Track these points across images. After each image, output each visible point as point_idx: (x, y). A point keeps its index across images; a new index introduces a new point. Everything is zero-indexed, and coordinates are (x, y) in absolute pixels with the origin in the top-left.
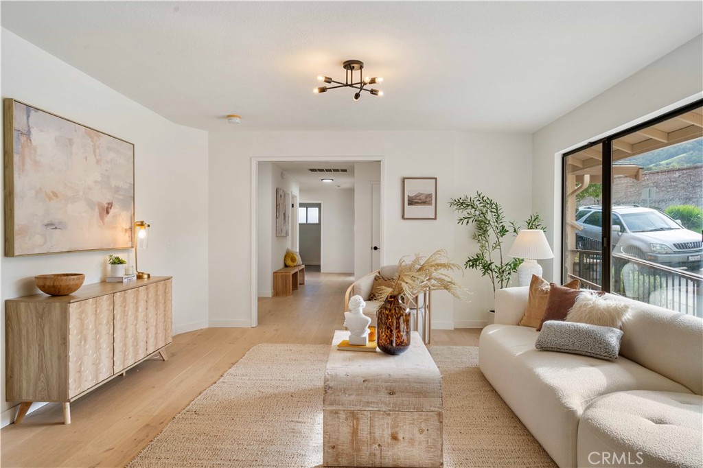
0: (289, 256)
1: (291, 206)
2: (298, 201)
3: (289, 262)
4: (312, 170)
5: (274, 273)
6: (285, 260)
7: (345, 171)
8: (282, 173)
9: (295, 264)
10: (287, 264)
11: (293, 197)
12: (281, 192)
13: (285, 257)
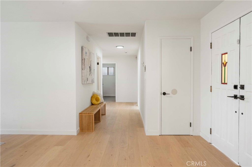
0: (94, 97)
1: (96, 64)
2: (101, 62)
3: (94, 102)
4: (110, 34)
5: (80, 114)
6: (91, 100)
7: (134, 35)
8: (87, 37)
9: (99, 102)
10: (93, 103)
11: (98, 58)
12: (85, 50)
13: (92, 97)
